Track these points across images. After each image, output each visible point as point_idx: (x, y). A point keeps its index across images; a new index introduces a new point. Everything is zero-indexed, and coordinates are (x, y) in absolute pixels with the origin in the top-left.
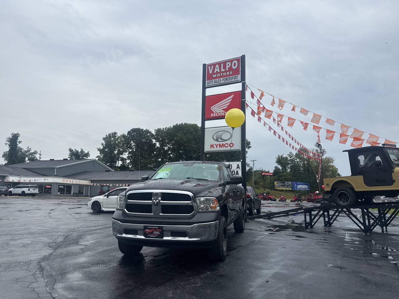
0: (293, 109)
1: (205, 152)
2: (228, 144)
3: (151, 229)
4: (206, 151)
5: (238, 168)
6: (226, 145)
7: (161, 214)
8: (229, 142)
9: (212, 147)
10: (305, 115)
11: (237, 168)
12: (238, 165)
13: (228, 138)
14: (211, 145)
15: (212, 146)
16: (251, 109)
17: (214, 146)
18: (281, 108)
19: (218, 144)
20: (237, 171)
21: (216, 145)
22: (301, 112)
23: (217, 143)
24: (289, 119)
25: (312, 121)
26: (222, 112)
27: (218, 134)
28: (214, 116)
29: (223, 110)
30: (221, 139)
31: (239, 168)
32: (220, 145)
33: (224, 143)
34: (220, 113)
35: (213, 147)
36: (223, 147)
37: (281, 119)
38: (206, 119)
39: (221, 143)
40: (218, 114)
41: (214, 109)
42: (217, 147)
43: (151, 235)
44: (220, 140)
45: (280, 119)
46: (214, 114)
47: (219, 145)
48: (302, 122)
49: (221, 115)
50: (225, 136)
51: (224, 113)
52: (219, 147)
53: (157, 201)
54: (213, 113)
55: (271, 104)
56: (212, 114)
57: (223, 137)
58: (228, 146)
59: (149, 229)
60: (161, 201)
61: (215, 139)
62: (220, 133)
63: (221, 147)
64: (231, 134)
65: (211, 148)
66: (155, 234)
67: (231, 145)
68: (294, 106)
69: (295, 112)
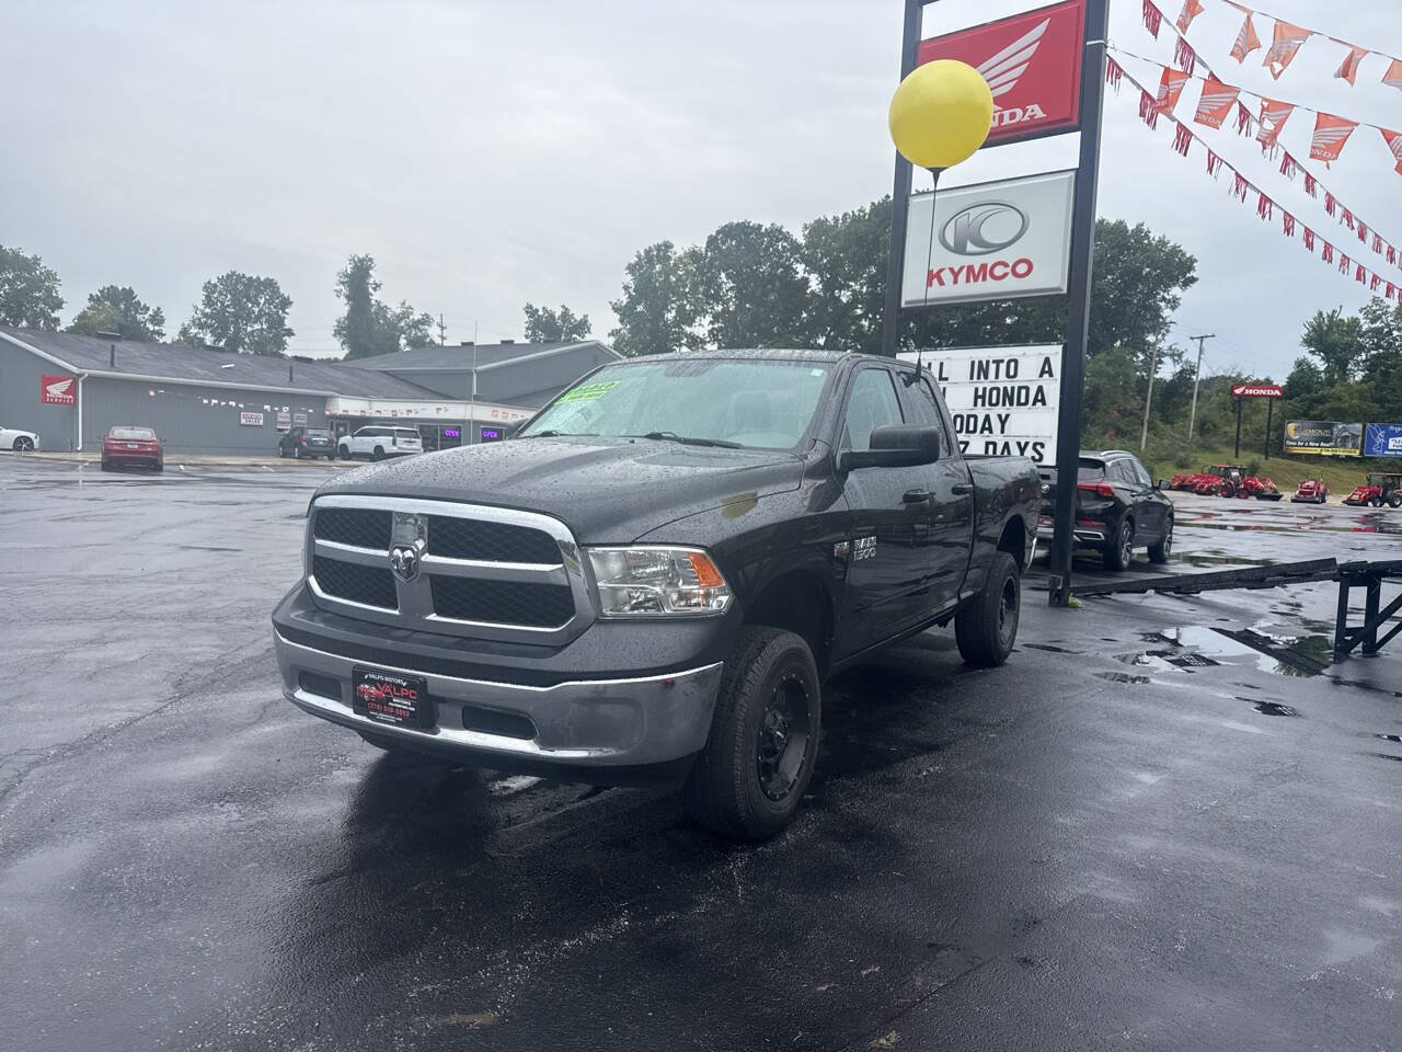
0: (1346, 71)
1: (903, 305)
2: (1006, 265)
3: (382, 683)
4: (906, 303)
5: (1046, 376)
6: (999, 271)
7: (433, 617)
8: (1008, 256)
9: (935, 281)
11: (1041, 376)
12: (1047, 361)
13: (1010, 238)
14: (931, 272)
15: (933, 277)
16: (1139, 86)
17: (947, 276)
18: (1279, 67)
19: (962, 268)
20: (1040, 389)
21: (951, 269)
22: (1388, 78)
23: (958, 261)
24: (1323, 120)
27: (963, 219)
29: (995, 100)
30: (979, 242)
31: (1051, 375)
32: (970, 269)
33: (990, 259)
35: (941, 283)
36: (984, 279)
37: (1279, 126)
39: (976, 262)
42: (955, 282)
43: (383, 712)
44: (970, 247)
45: (1272, 127)
47: (965, 270)
48: (1388, 138)
50: (997, 228)
51: (997, 115)
52: (968, 281)
53: (409, 554)
55: (1232, 54)
57: (989, 234)
58: (1006, 275)
59: (371, 682)
60: (427, 558)
61: (951, 243)
62: (973, 213)
64: (1022, 216)
65: (930, 285)
66: (395, 708)
67: (1022, 268)
68: (1351, 50)
69: (1352, 84)
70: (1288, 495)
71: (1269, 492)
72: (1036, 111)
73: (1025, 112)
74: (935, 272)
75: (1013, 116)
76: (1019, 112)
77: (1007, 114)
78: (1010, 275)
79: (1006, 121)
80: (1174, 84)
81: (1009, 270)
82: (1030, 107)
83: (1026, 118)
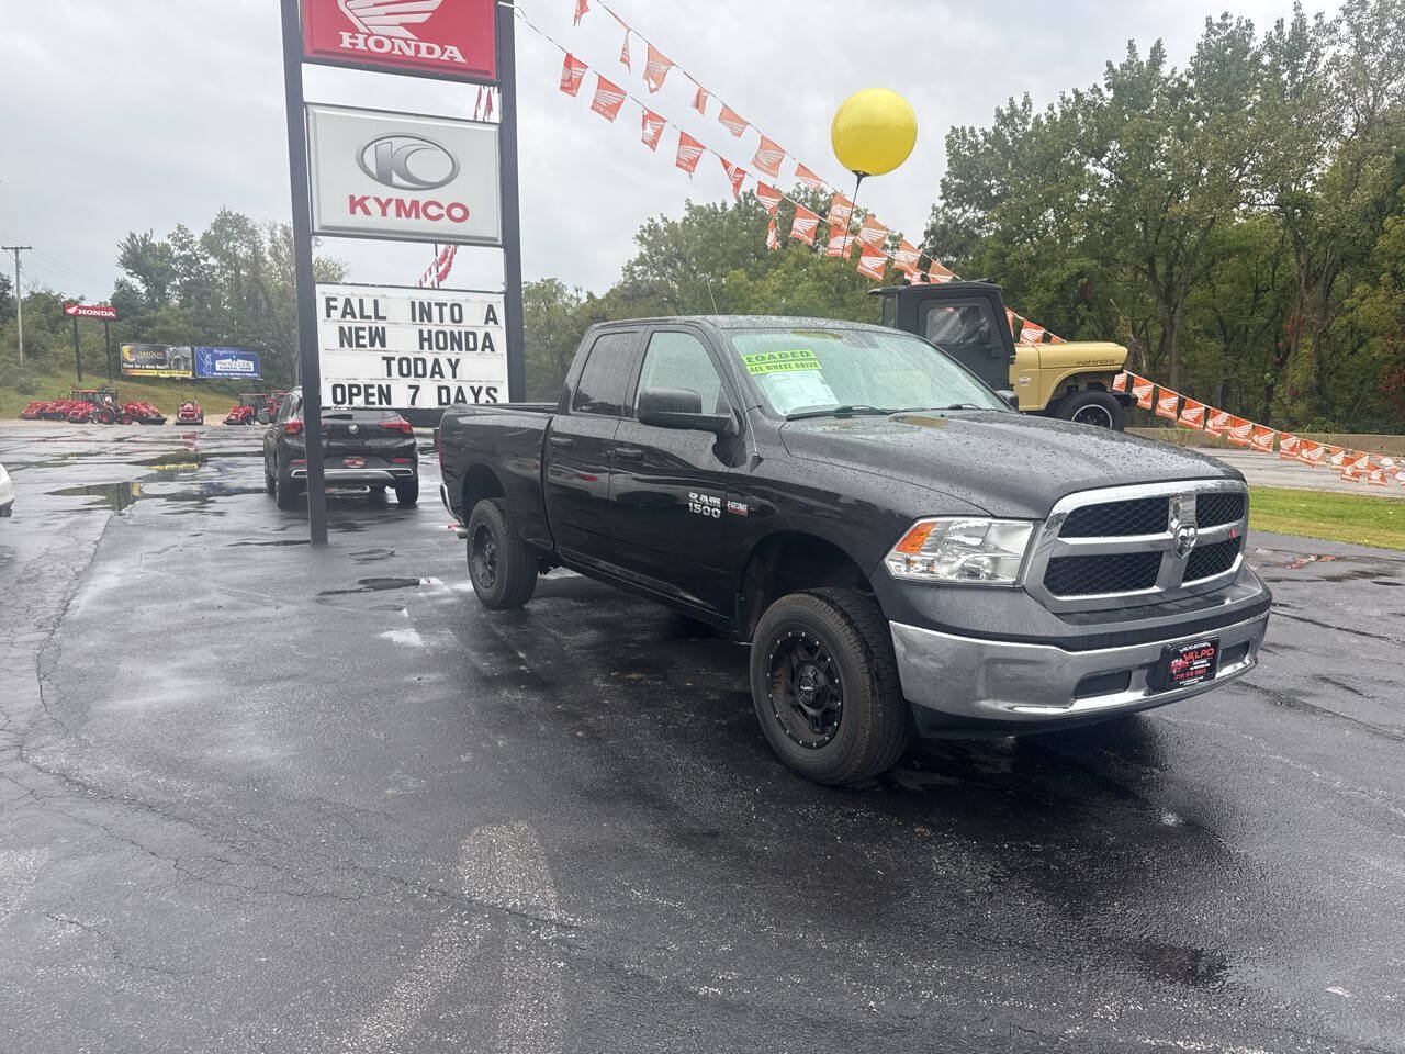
0: (698, 104)
2: (440, 206)
5: (491, 323)
6: (433, 211)
8: (444, 196)
9: (358, 209)
10: (735, 134)
11: (487, 322)
12: (490, 308)
13: (442, 179)
14: (352, 198)
15: (356, 204)
17: (371, 205)
18: (653, 85)
19: (389, 201)
20: (487, 336)
21: (377, 200)
22: (721, 118)
23: (385, 193)
24: (685, 139)
25: (756, 163)
26: (405, 40)
27: (384, 147)
28: (361, 46)
29: (407, 26)
30: (407, 176)
31: (496, 323)
32: (400, 203)
33: (423, 197)
34: (389, 38)
35: (367, 212)
36: (417, 216)
37: (658, 134)
38: (308, 53)
39: (408, 197)
40: (380, 44)
41: (357, 12)
42: (384, 213)
44: (396, 179)
45: (651, 134)
46: (361, 38)
47: (393, 203)
48: (726, 165)
49: (396, 51)
50: (427, 165)
51: (412, 43)
52: (399, 215)
54: (354, 30)
55: (619, 60)
56: (346, 36)
57: (413, 167)
58: (440, 217)
61: (373, 169)
62: (398, 143)
63: (408, 215)
64: (453, 162)
65: (353, 211)
67: (458, 213)
68: (698, 88)
69: (702, 112)
70: (171, 419)
71: (154, 417)
72: (454, 53)
73: (444, 51)
74: (357, 199)
75: (430, 51)
76: (437, 49)
77: (424, 46)
78: (446, 216)
79: (424, 54)
80: (576, 70)
81: (443, 212)
82: (449, 48)
83: (445, 58)
